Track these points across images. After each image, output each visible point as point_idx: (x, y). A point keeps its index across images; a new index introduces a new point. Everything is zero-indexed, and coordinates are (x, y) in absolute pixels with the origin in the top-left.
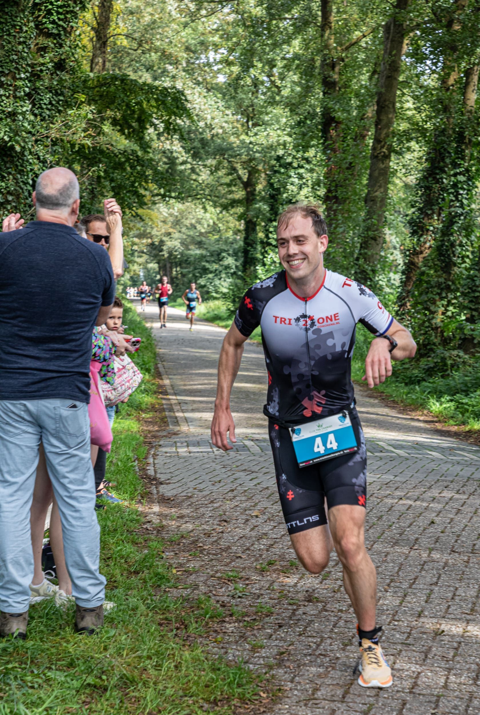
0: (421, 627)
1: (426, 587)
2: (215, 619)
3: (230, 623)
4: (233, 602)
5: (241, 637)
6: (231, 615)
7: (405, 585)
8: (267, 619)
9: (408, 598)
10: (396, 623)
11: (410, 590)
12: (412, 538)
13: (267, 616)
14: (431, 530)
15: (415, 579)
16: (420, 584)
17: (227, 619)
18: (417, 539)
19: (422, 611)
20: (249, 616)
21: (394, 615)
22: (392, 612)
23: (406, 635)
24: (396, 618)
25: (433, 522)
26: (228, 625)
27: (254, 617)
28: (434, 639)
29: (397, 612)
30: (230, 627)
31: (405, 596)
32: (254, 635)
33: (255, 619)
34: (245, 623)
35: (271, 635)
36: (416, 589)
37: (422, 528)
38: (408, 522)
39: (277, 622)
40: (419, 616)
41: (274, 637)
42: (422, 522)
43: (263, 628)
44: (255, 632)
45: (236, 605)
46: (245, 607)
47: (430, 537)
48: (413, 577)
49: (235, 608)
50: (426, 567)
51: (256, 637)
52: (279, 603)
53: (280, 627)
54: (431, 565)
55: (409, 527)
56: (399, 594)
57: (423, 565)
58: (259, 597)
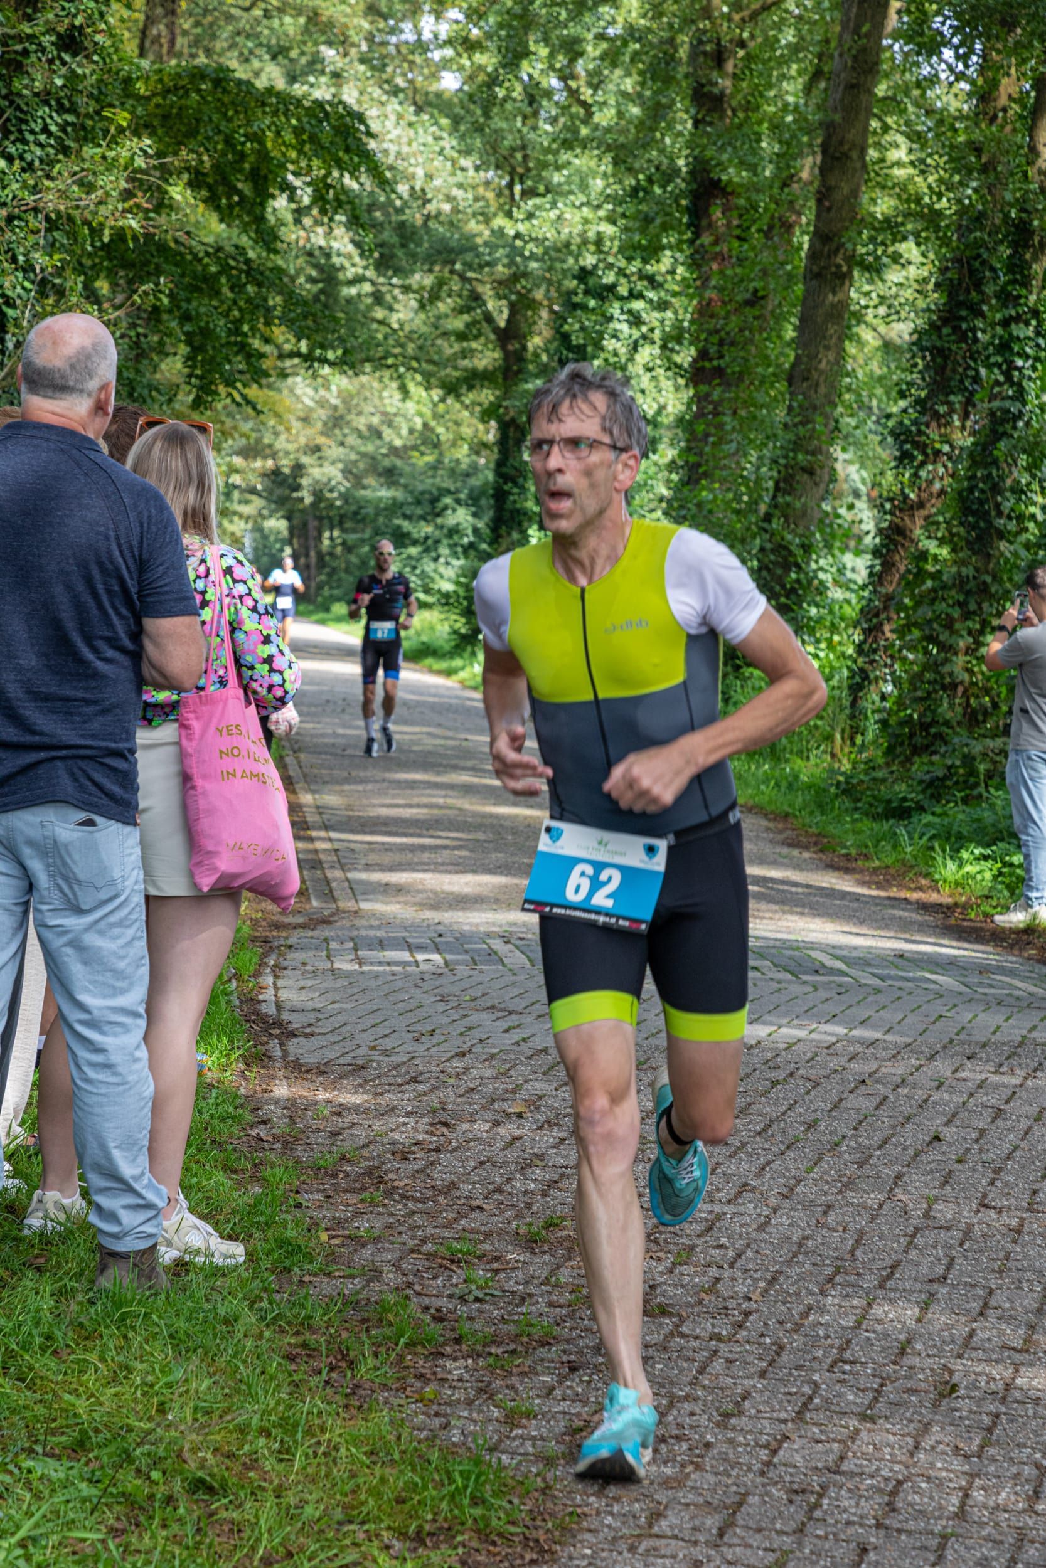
0: (906, 1377)
1: (918, 1286)
2: (419, 1349)
3: (455, 1359)
4: (463, 1310)
5: (480, 1390)
6: (458, 1341)
7: (870, 1281)
8: (542, 1352)
9: (877, 1311)
10: (847, 1367)
11: (879, 1292)
12: (889, 1172)
13: (543, 1345)
14: (934, 1155)
15: (894, 1267)
16: (904, 1279)
17: (448, 1350)
18: (899, 1176)
19: (909, 1342)
20: (499, 1344)
21: (842, 1350)
22: (837, 1342)
23: (870, 1395)
24: (848, 1355)
25: (937, 1138)
26: (449, 1364)
27: (512, 1346)
28: (936, 1405)
29: (849, 1342)
30: (455, 1368)
31: (869, 1305)
32: (512, 1387)
33: (514, 1352)
34: (491, 1360)
35: (553, 1389)
36: (896, 1290)
37: (911, 1152)
38: (878, 1137)
39: (565, 1358)
40: (902, 1352)
41: (558, 1392)
42: (912, 1136)
43: (533, 1372)
44: (515, 1380)
45: (470, 1319)
46: (490, 1322)
47: (932, 1171)
48: (888, 1262)
49: (468, 1324)
50: (919, 1241)
51: (516, 1391)
52: (571, 1315)
53: (573, 1369)
54: (931, 1235)
55: (880, 1147)
56: (855, 1302)
57: (913, 1236)
58: (523, 1300)
